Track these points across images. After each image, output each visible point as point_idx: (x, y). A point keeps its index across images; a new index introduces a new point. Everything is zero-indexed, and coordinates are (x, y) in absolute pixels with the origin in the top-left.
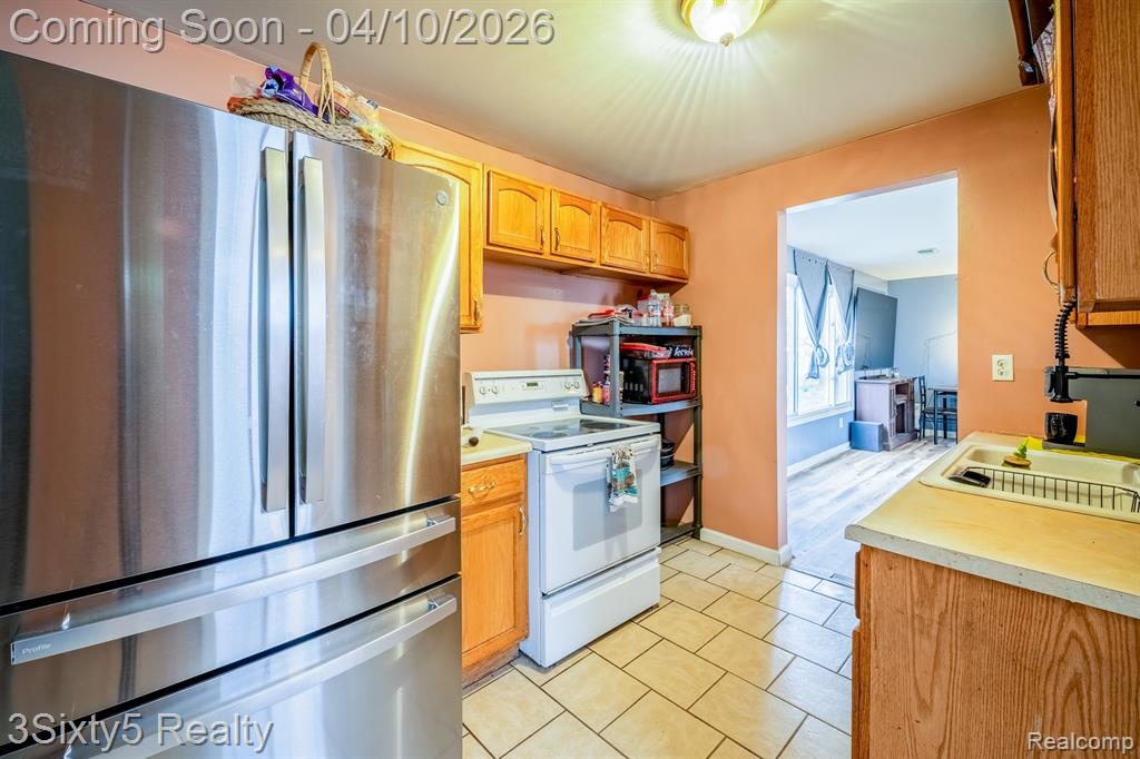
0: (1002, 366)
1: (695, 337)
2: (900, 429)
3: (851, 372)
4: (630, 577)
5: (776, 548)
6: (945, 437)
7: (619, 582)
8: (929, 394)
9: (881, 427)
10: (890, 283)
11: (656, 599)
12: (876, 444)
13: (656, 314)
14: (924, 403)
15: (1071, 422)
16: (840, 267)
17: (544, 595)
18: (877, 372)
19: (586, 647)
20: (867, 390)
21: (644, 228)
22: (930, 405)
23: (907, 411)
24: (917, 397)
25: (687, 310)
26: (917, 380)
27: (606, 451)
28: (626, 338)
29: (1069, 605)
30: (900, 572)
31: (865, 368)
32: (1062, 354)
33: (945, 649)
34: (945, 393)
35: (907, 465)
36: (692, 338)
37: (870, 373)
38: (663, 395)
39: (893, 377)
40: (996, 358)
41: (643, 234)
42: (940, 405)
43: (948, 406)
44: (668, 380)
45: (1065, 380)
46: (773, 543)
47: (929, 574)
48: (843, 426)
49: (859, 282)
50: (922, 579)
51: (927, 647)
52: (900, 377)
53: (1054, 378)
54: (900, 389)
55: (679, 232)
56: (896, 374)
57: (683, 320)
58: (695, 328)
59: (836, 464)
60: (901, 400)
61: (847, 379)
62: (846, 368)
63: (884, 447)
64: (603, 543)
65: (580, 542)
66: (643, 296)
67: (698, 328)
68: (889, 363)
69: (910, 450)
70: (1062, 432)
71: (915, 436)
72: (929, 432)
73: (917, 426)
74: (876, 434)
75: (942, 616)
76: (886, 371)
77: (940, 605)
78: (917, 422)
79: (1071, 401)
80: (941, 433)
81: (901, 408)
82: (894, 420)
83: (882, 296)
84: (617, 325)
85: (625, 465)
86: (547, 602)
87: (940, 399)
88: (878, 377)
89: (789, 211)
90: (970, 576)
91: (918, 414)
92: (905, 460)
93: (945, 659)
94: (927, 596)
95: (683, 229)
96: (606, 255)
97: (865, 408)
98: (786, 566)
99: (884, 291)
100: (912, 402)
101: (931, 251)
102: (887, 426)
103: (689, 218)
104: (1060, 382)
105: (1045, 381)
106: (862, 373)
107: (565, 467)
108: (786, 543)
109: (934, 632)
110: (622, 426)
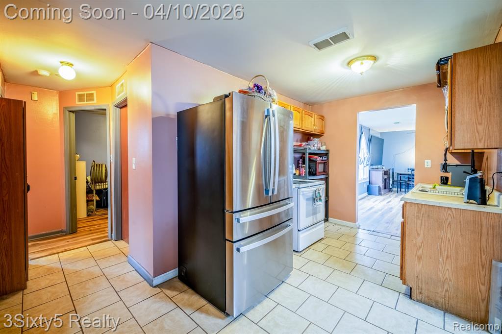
0: (428, 163)
1: (327, 154)
2: (385, 188)
3: (368, 167)
4: (318, 228)
5: (355, 223)
6: (400, 191)
7: (314, 229)
8: (395, 175)
9: (379, 186)
10: (381, 133)
11: (323, 237)
12: (377, 193)
13: (315, 145)
14: (393, 178)
15: (447, 178)
16: (365, 128)
17: (298, 230)
18: (376, 167)
19: (307, 248)
20: (374, 173)
21: (313, 117)
22: (396, 179)
23: (387, 181)
24: (391, 176)
25: (325, 144)
26: (391, 170)
27: (314, 189)
28: (310, 154)
29: (449, 208)
30: (413, 207)
31: (372, 165)
32: (446, 160)
33: (423, 222)
34: (401, 174)
35: (389, 200)
36: (326, 154)
37: (374, 167)
38: (320, 173)
39: (383, 168)
40: (426, 161)
41: (313, 119)
42: (399, 179)
43: (402, 179)
44: (320, 168)
45: (446, 166)
46: (355, 222)
47: (420, 206)
48: (365, 186)
49: (372, 133)
50: (418, 207)
51: (419, 222)
52: (385, 169)
53: (443, 166)
54: (386, 173)
55: (322, 118)
56: (384, 167)
57: (324, 148)
58: (327, 150)
59: (365, 199)
60: (386, 177)
61: (367, 168)
62: (367, 165)
63: (380, 194)
64: (312, 217)
65: (307, 216)
66: (309, 139)
67: (328, 151)
68: (381, 164)
69: (388, 195)
70: (445, 181)
71: (390, 190)
72: (395, 189)
73: (391, 187)
74: (377, 189)
75: (423, 215)
76: (379, 166)
77: (422, 212)
78: (390, 185)
79: (447, 172)
80: (399, 189)
81: (385, 179)
82: (383, 184)
83: (378, 138)
84: (308, 149)
85: (319, 193)
86: (300, 232)
87: (399, 177)
88: (377, 169)
89: (360, 113)
90: (429, 205)
91: (391, 182)
92: (387, 198)
93: (423, 224)
94: (419, 211)
95: (323, 117)
96: (303, 126)
97: (373, 180)
98: (358, 228)
99: (379, 136)
100: (389, 178)
101: (398, 123)
102: (381, 186)
103: (325, 112)
104: (445, 167)
105: (440, 167)
106: (372, 167)
107: (305, 193)
108: (357, 221)
109: (421, 218)
110: (309, 182)
